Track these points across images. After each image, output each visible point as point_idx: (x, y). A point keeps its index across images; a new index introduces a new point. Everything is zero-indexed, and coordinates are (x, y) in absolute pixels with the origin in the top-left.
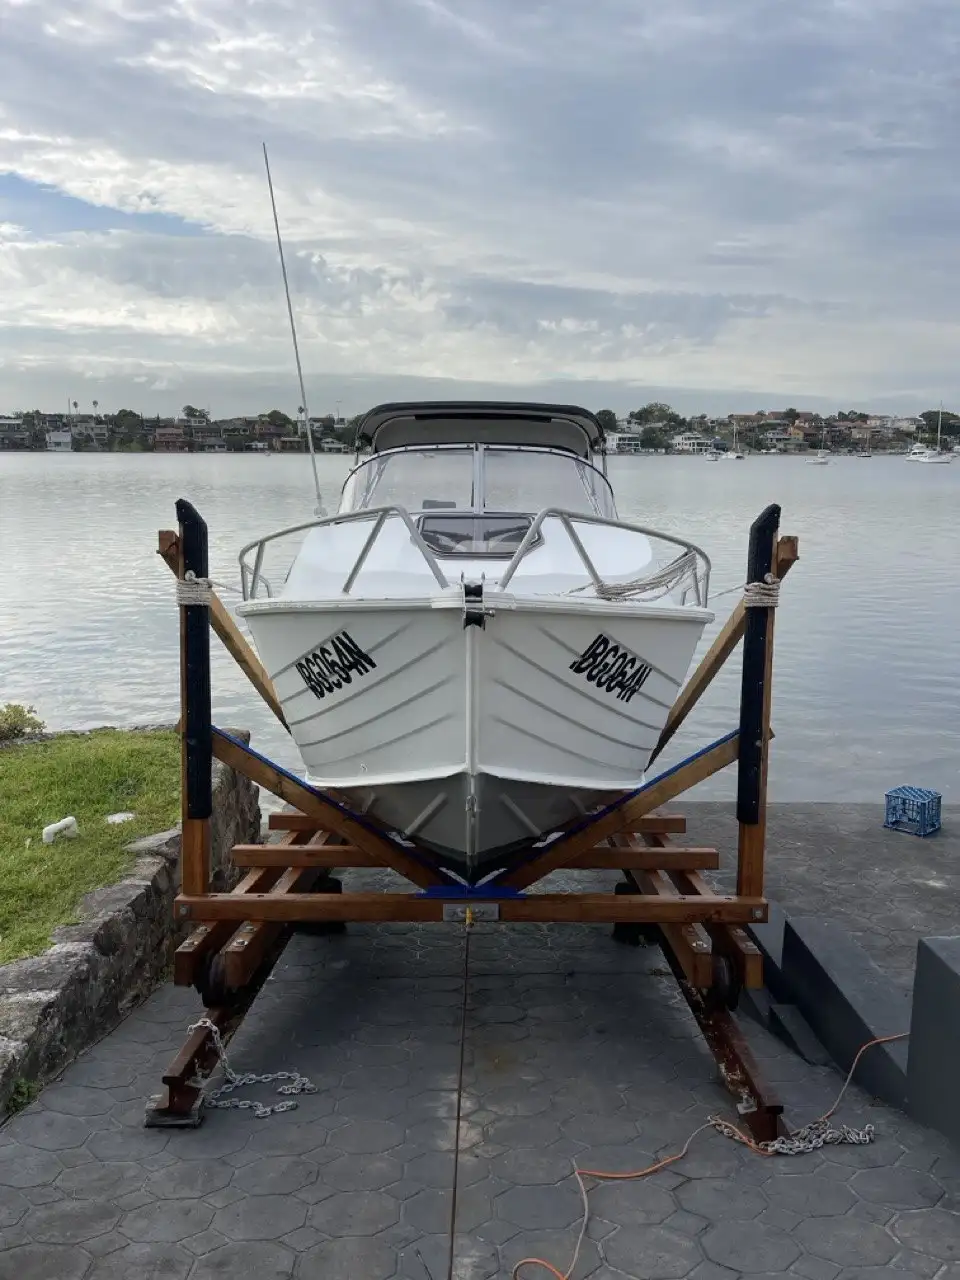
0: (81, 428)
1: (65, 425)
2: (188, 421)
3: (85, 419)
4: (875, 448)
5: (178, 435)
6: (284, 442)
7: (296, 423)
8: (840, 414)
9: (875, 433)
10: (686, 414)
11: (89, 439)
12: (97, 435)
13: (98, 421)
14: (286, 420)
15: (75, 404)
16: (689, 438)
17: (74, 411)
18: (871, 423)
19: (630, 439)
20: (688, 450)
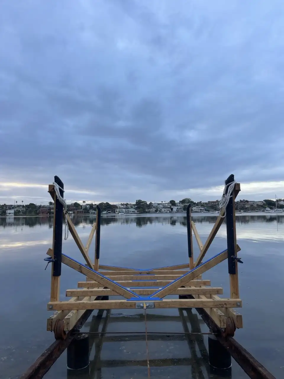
0: (17, 209)
1: (13, 208)
2: (49, 206)
3: (19, 206)
4: (252, 210)
5: (47, 210)
6: (78, 211)
7: (82, 206)
8: (240, 200)
9: (252, 205)
10: (196, 201)
11: (19, 211)
12: (22, 210)
13: (23, 206)
14: (79, 204)
15: (17, 202)
16: (197, 208)
17: (16, 204)
18: (250, 203)
19: (180, 208)
20: (197, 211)
